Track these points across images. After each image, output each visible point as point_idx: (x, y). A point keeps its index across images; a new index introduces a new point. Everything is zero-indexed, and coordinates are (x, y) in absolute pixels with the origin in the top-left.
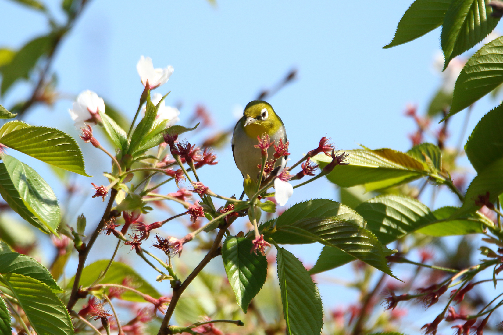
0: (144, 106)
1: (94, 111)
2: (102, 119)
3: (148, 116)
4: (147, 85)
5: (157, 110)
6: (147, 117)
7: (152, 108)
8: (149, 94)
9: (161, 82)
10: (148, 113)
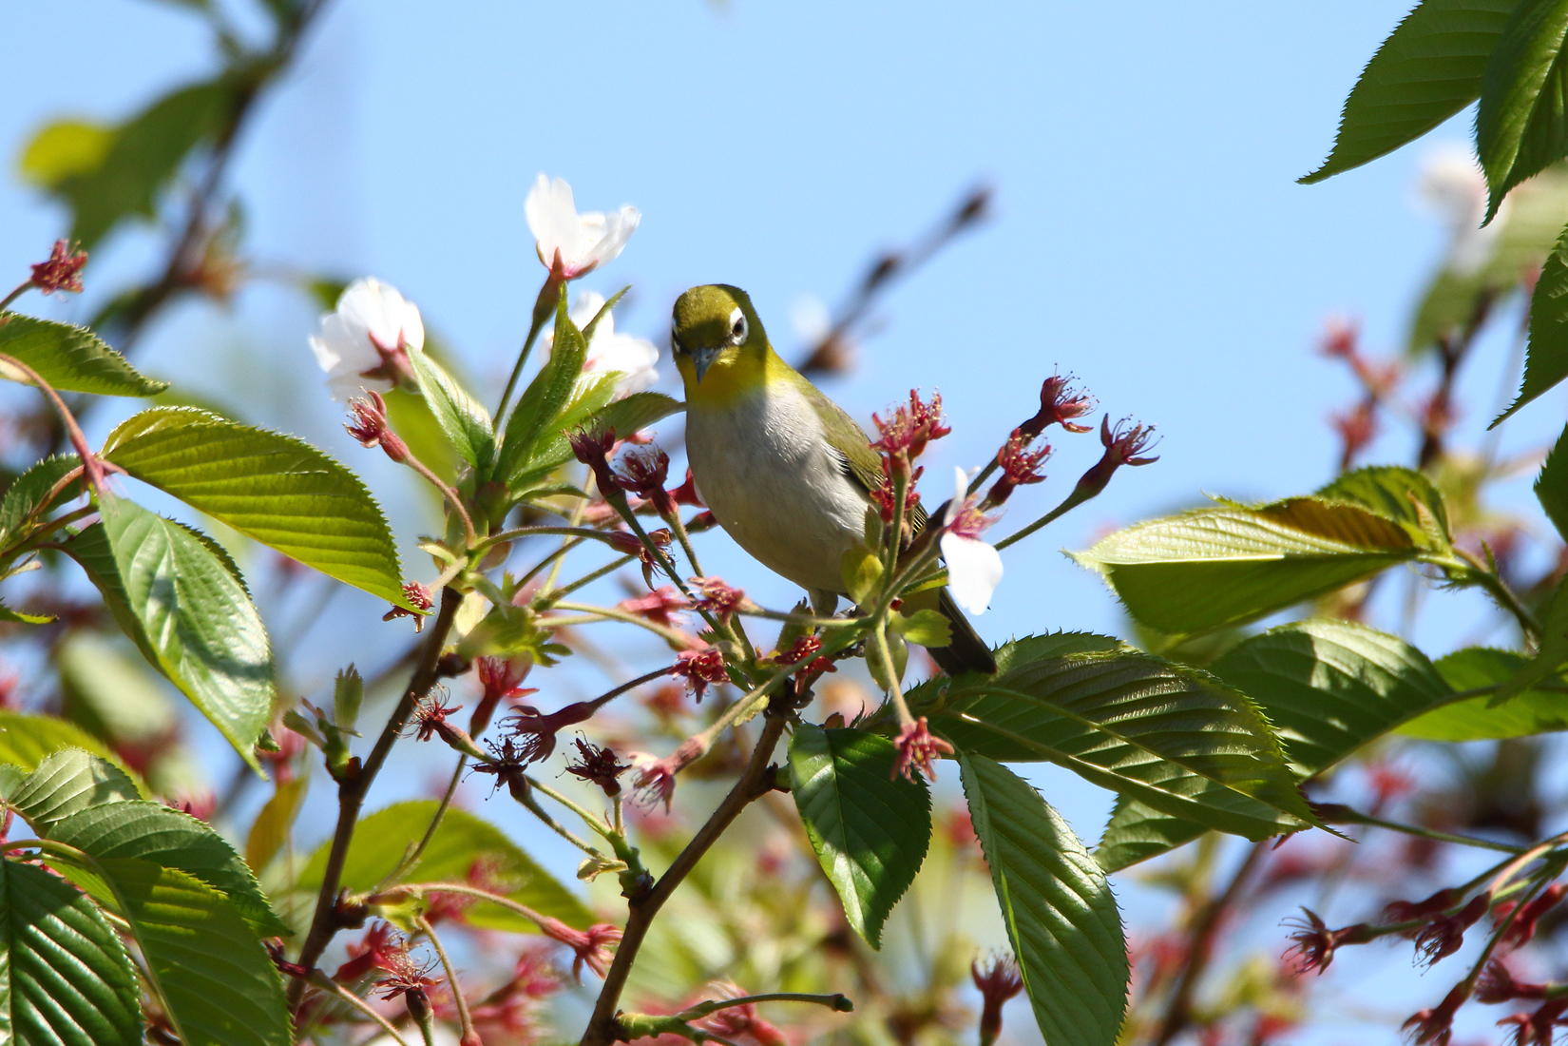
0: (548, 333)
1: (390, 342)
2: (416, 371)
3: (558, 364)
4: (557, 265)
5: (587, 344)
6: (556, 368)
7: (572, 338)
8: (565, 296)
9: (598, 256)
10: (560, 355)
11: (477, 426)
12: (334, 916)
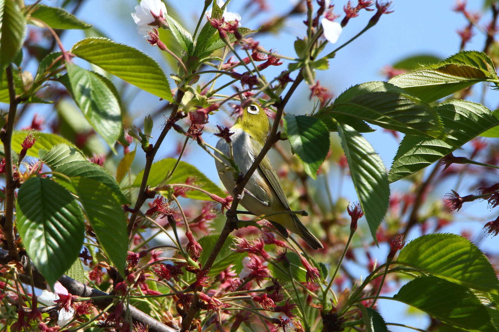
1: (157, 14)
5: (223, 12)
7: (218, 10)
11: (188, 39)
12: (145, 195)
